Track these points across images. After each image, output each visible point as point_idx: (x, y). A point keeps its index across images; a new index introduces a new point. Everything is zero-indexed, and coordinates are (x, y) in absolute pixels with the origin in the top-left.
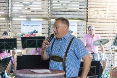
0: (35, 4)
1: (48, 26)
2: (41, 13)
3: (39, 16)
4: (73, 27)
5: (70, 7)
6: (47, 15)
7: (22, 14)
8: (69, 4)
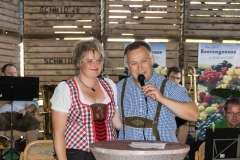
0: (153, 9)
1: (178, 54)
2: (164, 27)
3: (162, 33)
4: (232, 55)
5: (227, 13)
6: (177, 30)
7: (127, 29)
8: (224, 7)
